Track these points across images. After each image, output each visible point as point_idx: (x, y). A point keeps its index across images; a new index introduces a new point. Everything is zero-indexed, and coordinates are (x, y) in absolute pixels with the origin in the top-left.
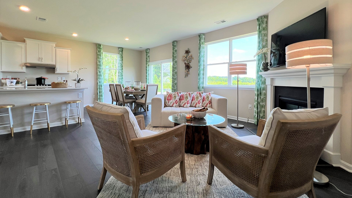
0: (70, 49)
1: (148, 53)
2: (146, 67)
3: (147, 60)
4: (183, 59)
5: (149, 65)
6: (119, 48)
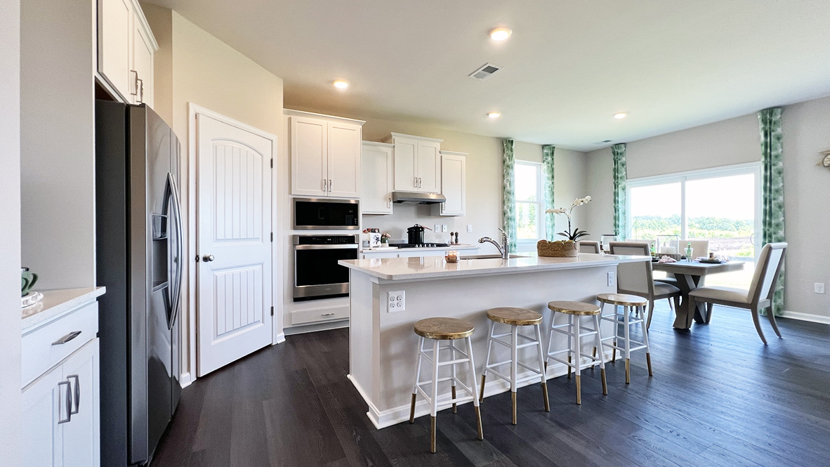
0: (464, 155)
1: (621, 154)
2: (616, 194)
3: (619, 176)
4: (826, 160)
5: (624, 189)
6: (543, 148)
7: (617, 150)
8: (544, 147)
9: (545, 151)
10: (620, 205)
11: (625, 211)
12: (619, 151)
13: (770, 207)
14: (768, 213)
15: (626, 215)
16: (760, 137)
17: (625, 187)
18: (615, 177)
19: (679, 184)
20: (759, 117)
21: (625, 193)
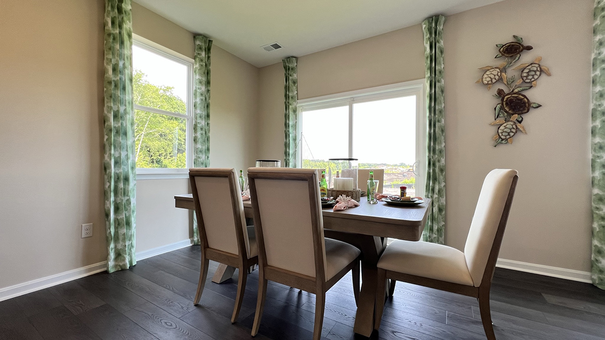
1: (292, 69)
2: (287, 117)
3: (290, 94)
4: (485, 76)
5: (295, 111)
6: (194, 37)
7: (288, 64)
8: (196, 36)
9: (198, 43)
10: (291, 130)
11: (296, 137)
12: (290, 66)
13: (434, 131)
14: (433, 138)
15: (297, 141)
16: (425, 50)
17: (296, 108)
18: (287, 97)
19: (347, 108)
20: (424, 26)
21: (296, 116)
